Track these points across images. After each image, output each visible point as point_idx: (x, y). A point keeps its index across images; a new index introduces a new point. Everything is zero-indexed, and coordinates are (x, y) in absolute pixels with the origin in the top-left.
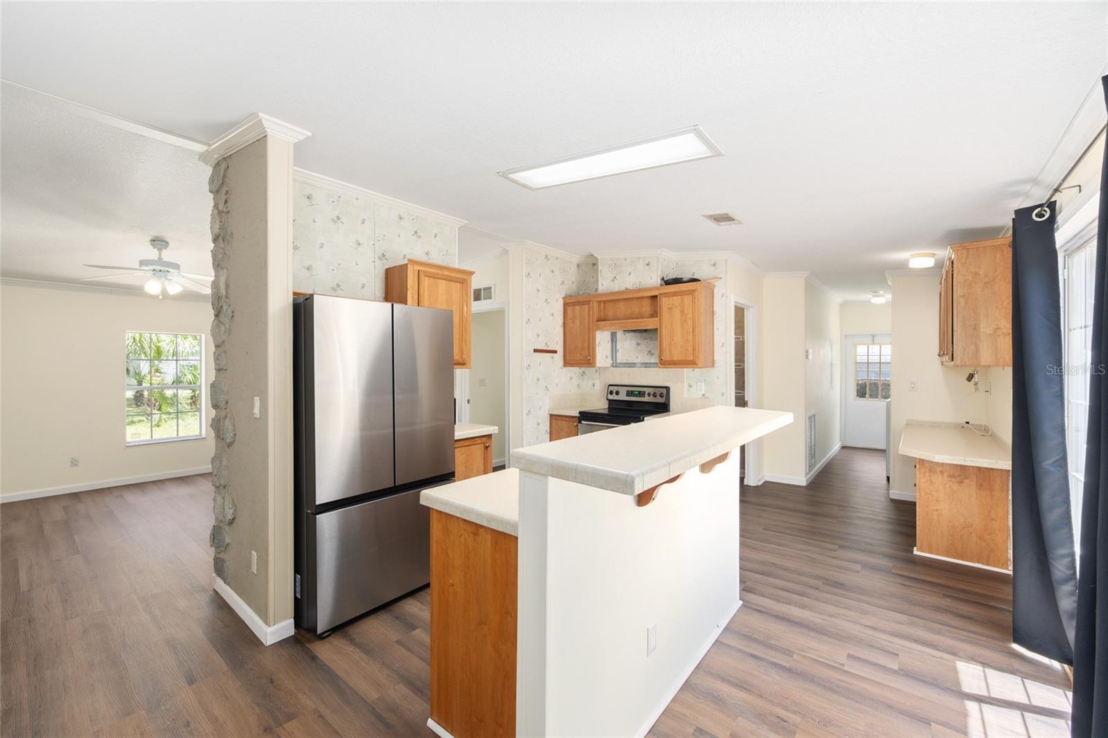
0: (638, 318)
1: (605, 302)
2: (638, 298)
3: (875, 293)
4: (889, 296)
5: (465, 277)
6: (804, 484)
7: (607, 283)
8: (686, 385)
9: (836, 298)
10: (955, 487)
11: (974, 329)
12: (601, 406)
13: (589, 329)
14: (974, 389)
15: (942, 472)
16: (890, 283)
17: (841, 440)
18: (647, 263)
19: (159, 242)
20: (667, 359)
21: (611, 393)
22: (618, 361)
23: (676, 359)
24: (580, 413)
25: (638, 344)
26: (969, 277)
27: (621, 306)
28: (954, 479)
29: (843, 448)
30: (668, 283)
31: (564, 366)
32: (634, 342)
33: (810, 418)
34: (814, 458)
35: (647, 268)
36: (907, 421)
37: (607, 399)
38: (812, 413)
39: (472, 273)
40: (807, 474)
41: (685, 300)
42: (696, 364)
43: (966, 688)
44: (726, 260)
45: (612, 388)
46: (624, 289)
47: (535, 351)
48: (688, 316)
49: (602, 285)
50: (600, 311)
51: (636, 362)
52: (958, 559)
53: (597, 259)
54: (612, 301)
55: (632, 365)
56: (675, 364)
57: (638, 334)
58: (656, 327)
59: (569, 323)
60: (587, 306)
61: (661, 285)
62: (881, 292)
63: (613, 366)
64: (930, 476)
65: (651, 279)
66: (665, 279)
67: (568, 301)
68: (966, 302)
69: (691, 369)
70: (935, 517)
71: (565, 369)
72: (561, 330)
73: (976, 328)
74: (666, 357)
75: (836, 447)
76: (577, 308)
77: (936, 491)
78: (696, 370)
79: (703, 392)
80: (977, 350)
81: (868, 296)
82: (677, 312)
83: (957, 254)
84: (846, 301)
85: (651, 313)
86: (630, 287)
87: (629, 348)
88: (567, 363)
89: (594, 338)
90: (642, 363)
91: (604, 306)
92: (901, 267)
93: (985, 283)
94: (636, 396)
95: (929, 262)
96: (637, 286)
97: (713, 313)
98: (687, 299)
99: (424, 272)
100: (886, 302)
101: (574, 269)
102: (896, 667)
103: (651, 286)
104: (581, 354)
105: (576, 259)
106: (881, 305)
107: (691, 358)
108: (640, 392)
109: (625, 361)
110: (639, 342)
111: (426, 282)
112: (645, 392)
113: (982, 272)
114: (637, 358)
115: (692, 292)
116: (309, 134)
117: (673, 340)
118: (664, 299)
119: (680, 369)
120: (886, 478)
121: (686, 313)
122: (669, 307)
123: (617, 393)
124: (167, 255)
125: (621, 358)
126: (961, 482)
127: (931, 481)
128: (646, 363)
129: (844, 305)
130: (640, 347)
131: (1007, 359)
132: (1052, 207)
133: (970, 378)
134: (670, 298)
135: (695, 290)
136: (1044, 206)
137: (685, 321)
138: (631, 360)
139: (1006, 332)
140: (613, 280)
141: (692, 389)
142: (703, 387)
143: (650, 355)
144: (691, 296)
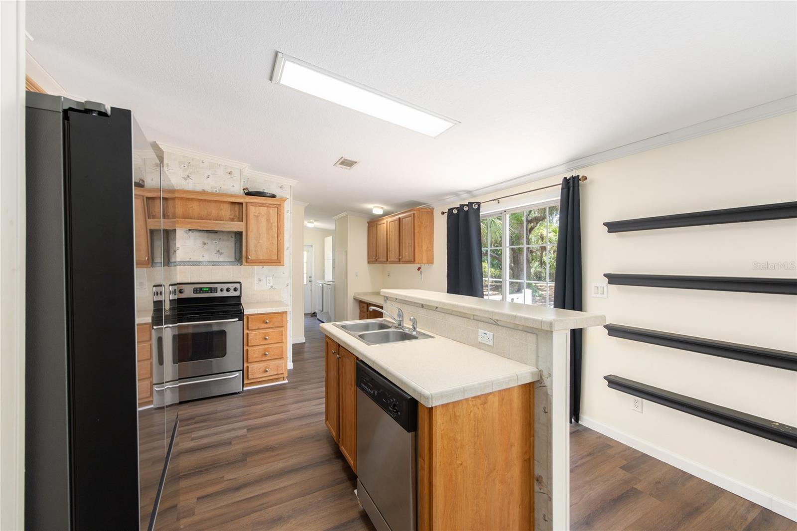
0: (216, 220)
2: (216, 201)
6: (305, 341)
8: (256, 279)
18: (230, 172)
23: (261, 258)
25: (205, 244)
26: (420, 224)
27: (195, 205)
30: (249, 194)
32: (199, 242)
35: (229, 176)
37: (173, 299)
41: (271, 212)
44: (291, 187)
46: (201, 190)
48: (273, 224)
51: (201, 260)
53: (163, 152)
55: (198, 263)
56: (261, 263)
57: (206, 235)
58: (239, 230)
61: (244, 195)
65: (235, 188)
66: (248, 190)
68: (419, 235)
69: (261, 267)
73: (422, 247)
79: (271, 285)
82: (263, 220)
85: (232, 217)
86: (208, 189)
90: (208, 262)
94: (207, 292)
95: (381, 212)
96: (216, 190)
98: (274, 211)
103: (233, 193)
108: (209, 289)
110: (206, 242)
112: (217, 288)
114: (203, 257)
115: (278, 206)
117: (259, 242)
118: (251, 207)
119: (250, 267)
121: (272, 222)
122: (256, 214)
123: (182, 292)
128: (213, 262)
130: (206, 247)
131: (430, 261)
132: (479, 204)
133: (419, 269)
134: (257, 208)
135: (280, 205)
136: (477, 203)
137: (269, 228)
138: (195, 258)
139: (431, 249)
140: (184, 178)
141: (261, 283)
142: (271, 280)
143: (221, 254)
144: (277, 209)
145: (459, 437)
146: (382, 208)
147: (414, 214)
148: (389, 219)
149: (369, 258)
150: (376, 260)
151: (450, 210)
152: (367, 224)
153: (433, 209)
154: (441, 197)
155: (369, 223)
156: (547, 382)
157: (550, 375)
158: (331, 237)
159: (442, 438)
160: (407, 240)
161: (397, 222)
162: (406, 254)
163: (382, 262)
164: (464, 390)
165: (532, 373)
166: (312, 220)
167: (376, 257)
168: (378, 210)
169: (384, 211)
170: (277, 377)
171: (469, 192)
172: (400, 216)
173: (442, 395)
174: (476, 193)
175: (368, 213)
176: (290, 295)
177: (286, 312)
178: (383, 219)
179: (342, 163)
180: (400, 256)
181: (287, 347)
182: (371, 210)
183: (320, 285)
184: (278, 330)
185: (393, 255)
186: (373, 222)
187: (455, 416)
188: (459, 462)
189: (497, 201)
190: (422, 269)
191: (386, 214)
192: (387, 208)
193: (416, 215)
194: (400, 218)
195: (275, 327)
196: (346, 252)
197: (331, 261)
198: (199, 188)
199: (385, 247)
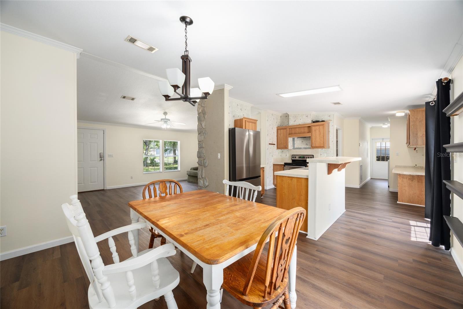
1: (291, 128)
2: (303, 127)
3: (384, 124)
4: (389, 125)
5: (255, 122)
6: (359, 187)
7: (292, 123)
8: (319, 154)
9: (369, 126)
10: (411, 182)
11: (416, 135)
12: (290, 161)
13: (286, 137)
14: (416, 153)
15: (406, 178)
16: (389, 121)
17: (370, 176)
18: (306, 116)
19: (165, 113)
20: (314, 146)
21: (293, 157)
22: (295, 147)
24: (285, 163)
25: (302, 142)
26: (415, 119)
27: (297, 129)
28: (410, 180)
29: (371, 179)
30: (314, 122)
31: (277, 149)
32: (301, 141)
33: (360, 166)
34: (362, 180)
35: (307, 117)
36: (396, 166)
37: (292, 159)
38: (361, 164)
39: (257, 120)
40: (360, 184)
42: (324, 147)
43: (411, 224)
44: (334, 115)
45: (293, 156)
47: (269, 144)
49: (291, 123)
50: (289, 131)
52: (411, 203)
53: (289, 115)
54: (294, 128)
55: (300, 148)
56: (316, 147)
57: (303, 139)
58: (310, 136)
59: (279, 136)
60: (285, 130)
61: (312, 123)
62: (386, 123)
63: (293, 149)
64: (402, 179)
65: (309, 121)
66: (313, 121)
67: (278, 128)
68: (414, 127)
69: (321, 149)
70: (404, 191)
71: (277, 150)
72: (276, 137)
73: (417, 134)
74: (314, 145)
75: (369, 178)
76: (282, 130)
77: (405, 184)
78: (323, 149)
80: (417, 141)
81: (381, 125)
82: (318, 131)
83: (411, 113)
84: (373, 127)
85: (308, 131)
86: (300, 123)
87: (299, 143)
88: (278, 148)
89: (288, 140)
90: (304, 148)
91: (291, 130)
92: (393, 116)
93: (420, 121)
94: (302, 158)
95: (403, 114)
96: (303, 123)
97: (329, 131)
98: (321, 127)
99: (247, 121)
100: (388, 127)
101: (279, 118)
102: (391, 221)
103: (308, 123)
104: (283, 145)
105: (280, 115)
106: (386, 128)
107: (323, 145)
108: (303, 157)
109: (298, 147)
110: (303, 141)
111: (247, 123)
112: (305, 157)
113: (419, 118)
114: (302, 146)
115: (323, 125)
116: (233, 87)
117: (316, 140)
118: (313, 127)
119: (317, 149)
120: (388, 186)
121: (321, 131)
122: (314, 129)
123: (295, 157)
124: (168, 117)
125: (296, 146)
126: (412, 181)
127: (403, 181)
129: (372, 128)
130: (303, 143)
131: (424, 143)
133: (415, 149)
134: (315, 127)
137: (320, 134)
138: (300, 147)
139: (424, 135)
140: (294, 122)
141: (321, 156)
142: (325, 155)
143: (307, 145)
145: (283, 185)
165: (307, 176)
168: (400, 114)
182: (395, 114)
187: (282, 180)
190: (417, 149)
198: (298, 124)
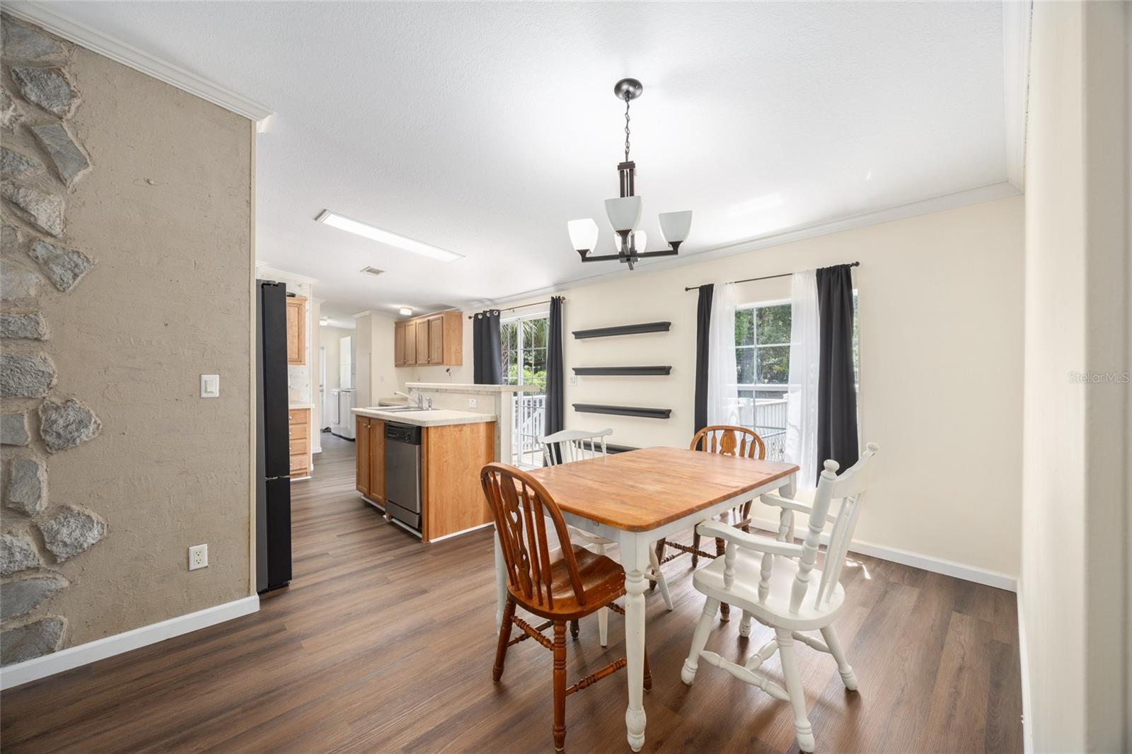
41: (291, 311)
48: (294, 324)
68: (447, 338)
113: (452, 326)
131: (459, 363)
132: (499, 311)
133: (448, 370)
135: (301, 304)
136: (498, 310)
139: (459, 352)
144: (297, 309)
145: (444, 446)
146: (411, 309)
147: (442, 317)
148: (418, 321)
149: (396, 361)
150: (405, 363)
151: (476, 315)
152: (394, 325)
153: (462, 313)
154: (468, 302)
155: (396, 323)
156: (499, 421)
157: (500, 416)
158: (349, 338)
159: (434, 446)
160: (436, 343)
161: (426, 324)
162: (436, 355)
163: (410, 365)
164: (447, 421)
165: (492, 417)
166: (325, 318)
167: (405, 359)
168: (406, 311)
169: (412, 313)
170: (300, 472)
171: (490, 300)
172: (430, 318)
173: (433, 422)
174: (497, 301)
175: (396, 312)
176: (310, 396)
177: (309, 409)
178: (410, 321)
179: (369, 271)
180: (429, 358)
181: (310, 442)
182: (399, 310)
183: (336, 393)
184: (301, 426)
185: (422, 358)
186: (401, 324)
187: (442, 435)
188: (445, 460)
189: (512, 310)
190: (451, 371)
191: (415, 315)
192: (416, 309)
193: (444, 319)
194: (429, 320)
195: (298, 424)
196: (370, 354)
197: (350, 366)
199: (414, 350)
